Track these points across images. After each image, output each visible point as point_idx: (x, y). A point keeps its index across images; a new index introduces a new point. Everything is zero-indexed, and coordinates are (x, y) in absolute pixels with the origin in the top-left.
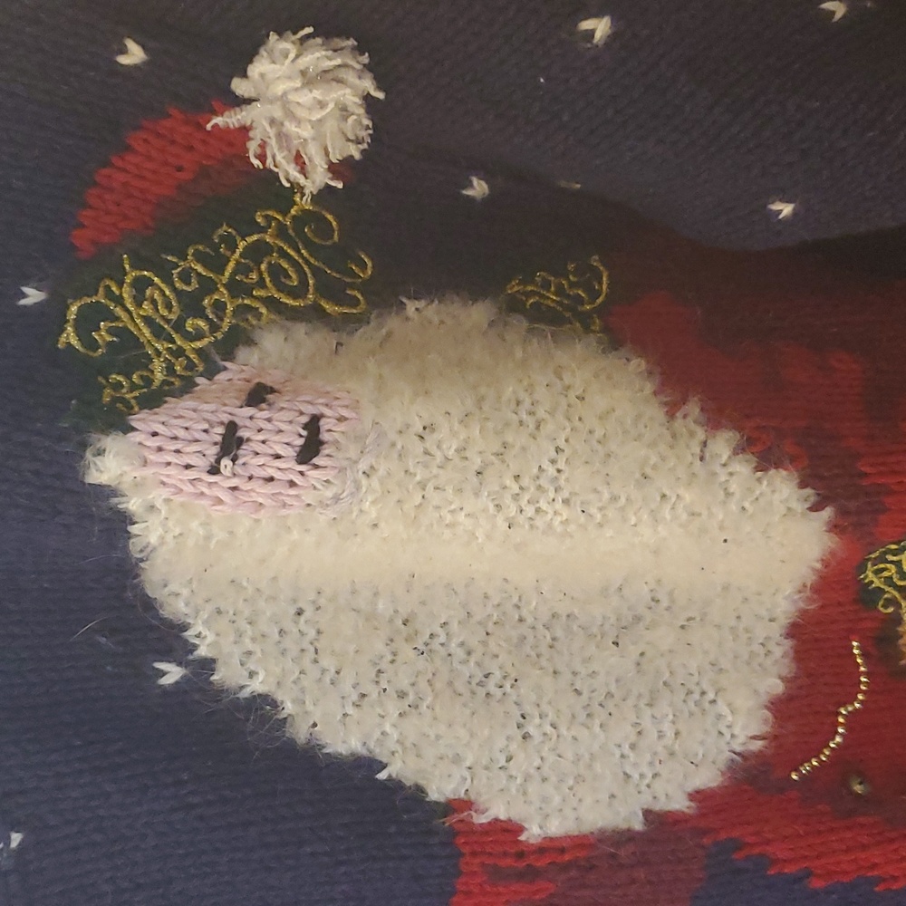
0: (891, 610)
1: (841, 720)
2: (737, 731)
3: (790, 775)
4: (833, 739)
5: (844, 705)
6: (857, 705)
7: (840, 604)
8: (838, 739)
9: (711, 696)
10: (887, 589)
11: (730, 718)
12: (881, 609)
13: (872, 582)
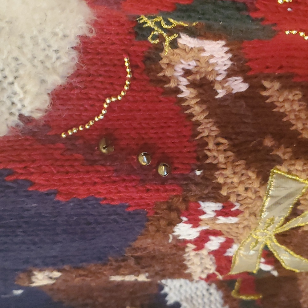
0: (156, 42)
1: (105, 106)
2: (26, 103)
3: (61, 134)
4: (98, 116)
5: (110, 97)
6: (119, 98)
7: (118, 34)
8: (101, 117)
9: (11, 79)
10: (156, 28)
11: (22, 96)
12: (150, 40)
13: (146, 23)
